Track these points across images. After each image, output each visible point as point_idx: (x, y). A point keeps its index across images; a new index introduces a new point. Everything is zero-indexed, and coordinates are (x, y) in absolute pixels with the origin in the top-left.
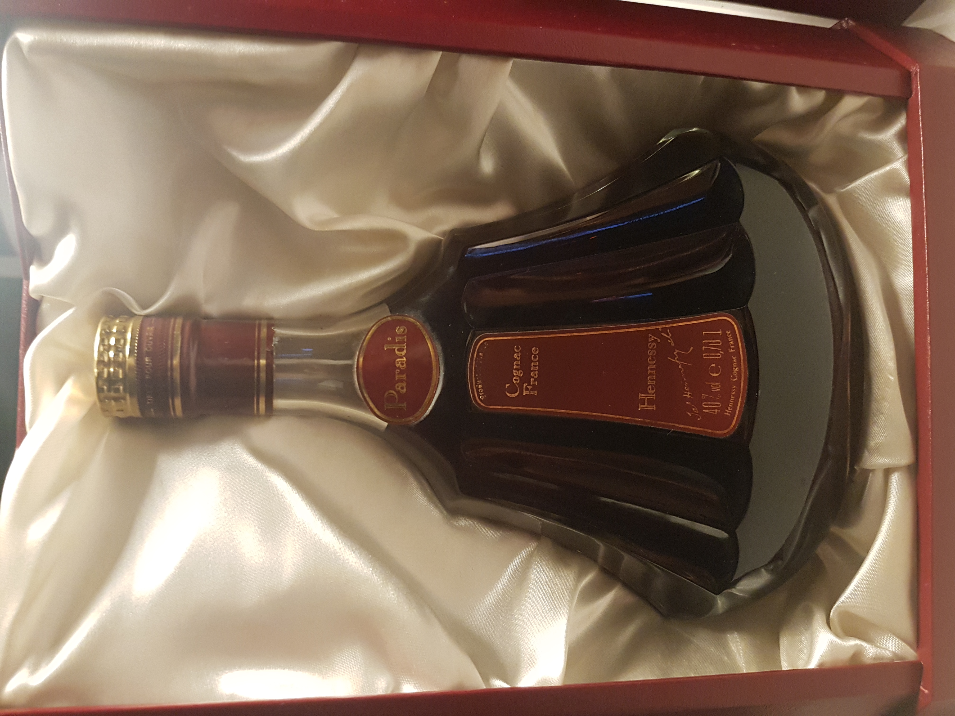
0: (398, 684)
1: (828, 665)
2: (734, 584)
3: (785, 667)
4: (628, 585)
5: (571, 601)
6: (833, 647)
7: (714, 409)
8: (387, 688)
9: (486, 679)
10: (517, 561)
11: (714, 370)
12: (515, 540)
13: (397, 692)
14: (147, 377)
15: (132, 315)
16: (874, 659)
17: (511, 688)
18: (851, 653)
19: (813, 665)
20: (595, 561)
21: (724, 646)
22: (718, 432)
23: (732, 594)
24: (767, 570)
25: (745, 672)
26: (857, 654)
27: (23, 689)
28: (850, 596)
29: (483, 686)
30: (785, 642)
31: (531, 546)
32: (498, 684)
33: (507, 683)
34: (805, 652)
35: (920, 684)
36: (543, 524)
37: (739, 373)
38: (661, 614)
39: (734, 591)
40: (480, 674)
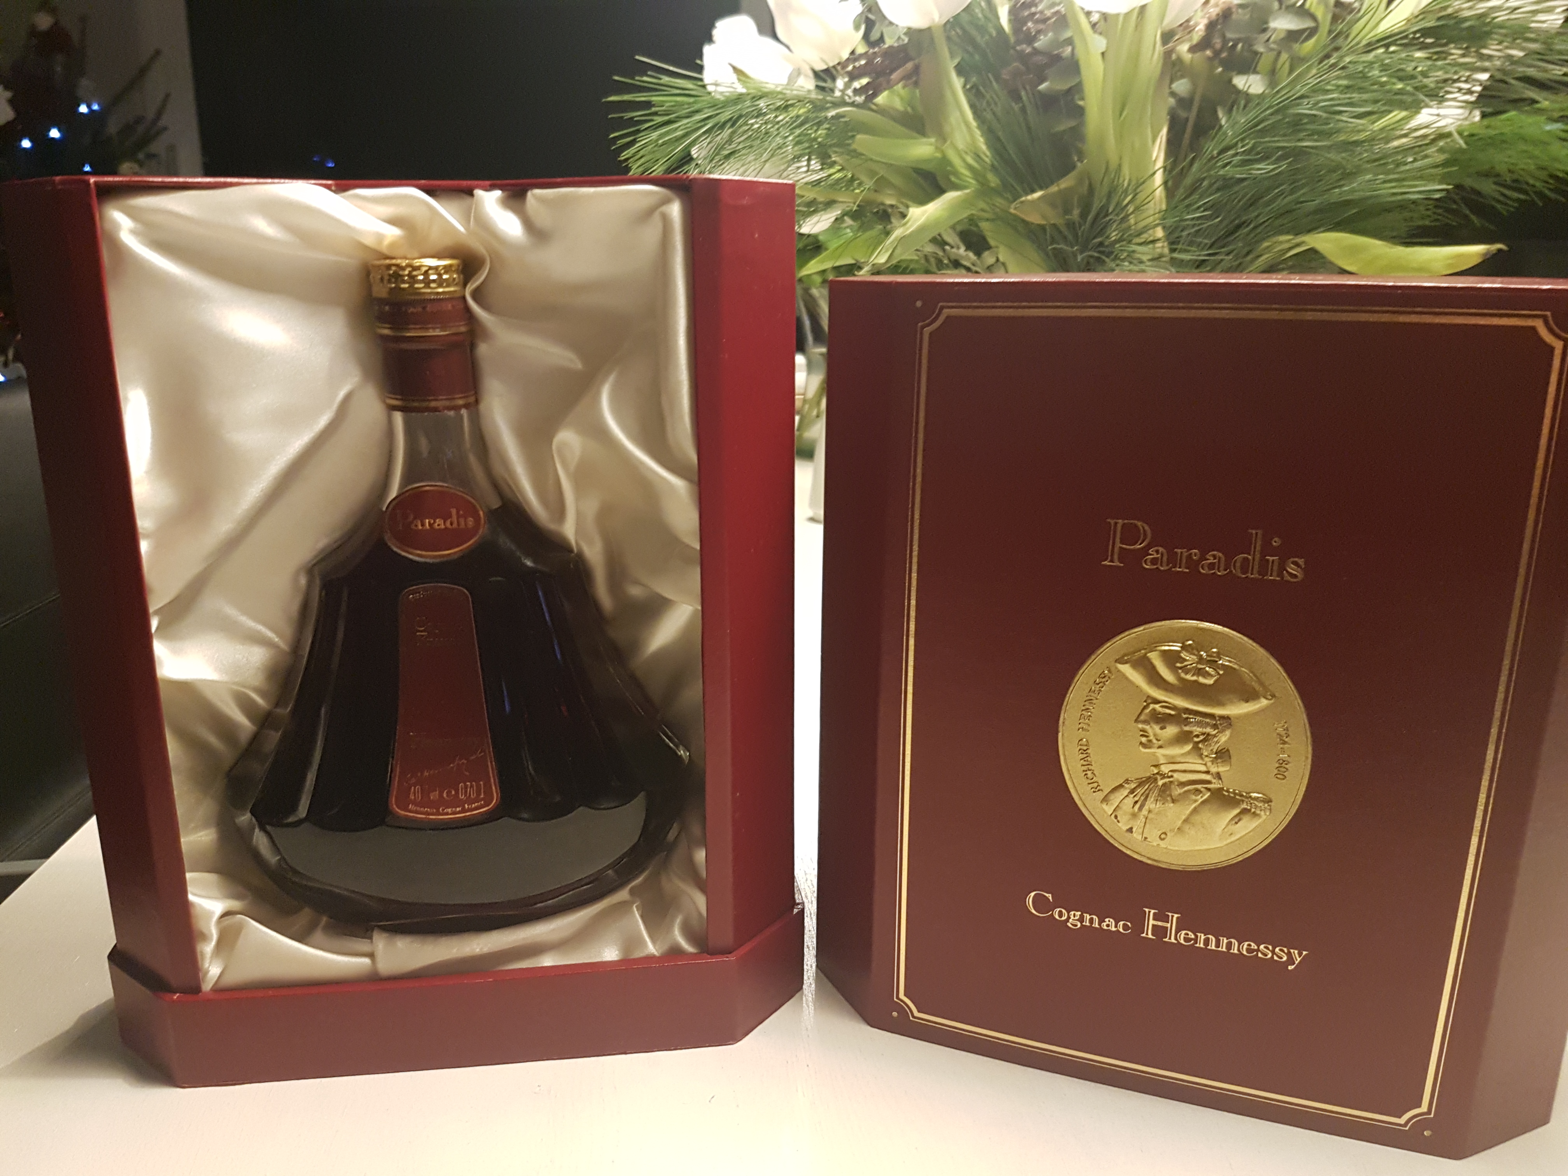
0: (147, 536)
1: (192, 911)
2: (263, 829)
3: (188, 875)
4: (256, 738)
5: (234, 683)
6: (210, 914)
7: (415, 796)
8: (143, 529)
9: (157, 612)
10: (270, 634)
11: (449, 793)
12: (289, 631)
13: (141, 537)
14: (404, 309)
15: (465, 285)
16: (201, 952)
17: (151, 634)
18: (205, 931)
19: (191, 897)
20: (277, 705)
21: (205, 826)
22: (394, 800)
23: (254, 829)
24: (279, 860)
25: (182, 840)
26: (204, 937)
27: (117, 226)
28: (257, 929)
29: (151, 610)
30: (212, 877)
31: (284, 646)
32: (154, 623)
33: (158, 628)
34: (203, 893)
35: (181, 993)
36: (303, 656)
37: (447, 814)
38: (232, 769)
39: (257, 830)
40: (162, 607)
